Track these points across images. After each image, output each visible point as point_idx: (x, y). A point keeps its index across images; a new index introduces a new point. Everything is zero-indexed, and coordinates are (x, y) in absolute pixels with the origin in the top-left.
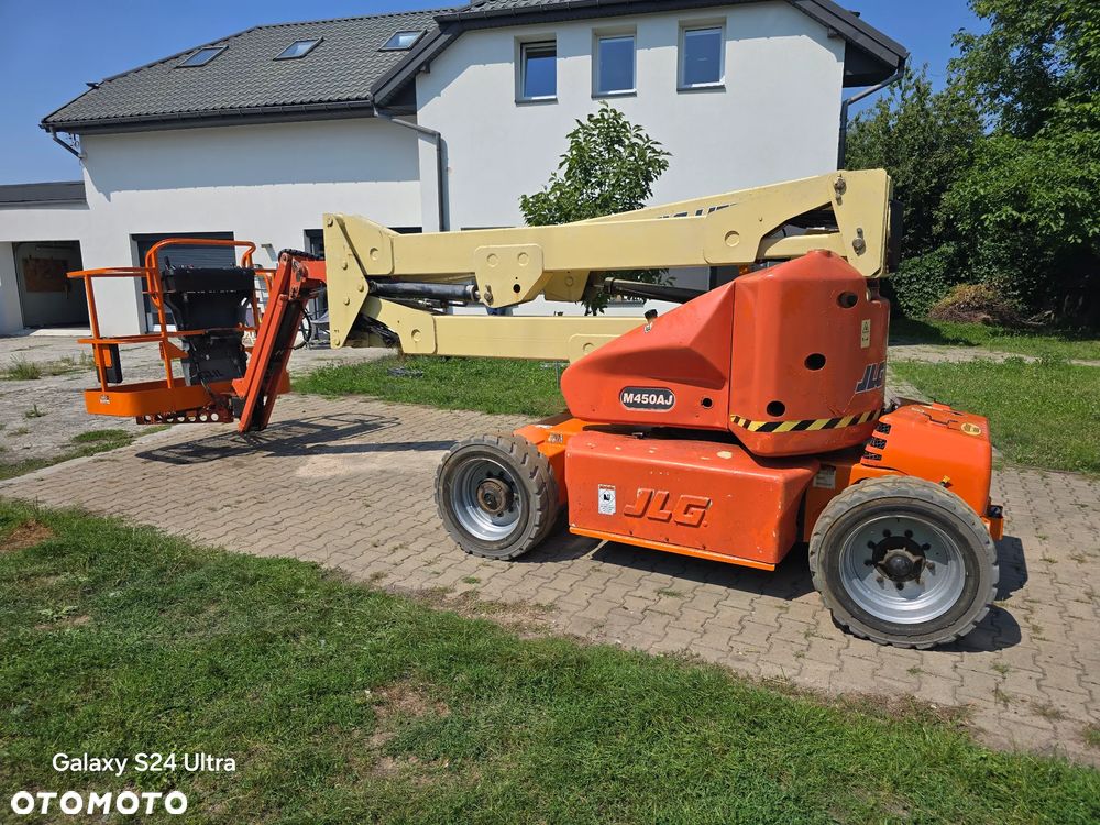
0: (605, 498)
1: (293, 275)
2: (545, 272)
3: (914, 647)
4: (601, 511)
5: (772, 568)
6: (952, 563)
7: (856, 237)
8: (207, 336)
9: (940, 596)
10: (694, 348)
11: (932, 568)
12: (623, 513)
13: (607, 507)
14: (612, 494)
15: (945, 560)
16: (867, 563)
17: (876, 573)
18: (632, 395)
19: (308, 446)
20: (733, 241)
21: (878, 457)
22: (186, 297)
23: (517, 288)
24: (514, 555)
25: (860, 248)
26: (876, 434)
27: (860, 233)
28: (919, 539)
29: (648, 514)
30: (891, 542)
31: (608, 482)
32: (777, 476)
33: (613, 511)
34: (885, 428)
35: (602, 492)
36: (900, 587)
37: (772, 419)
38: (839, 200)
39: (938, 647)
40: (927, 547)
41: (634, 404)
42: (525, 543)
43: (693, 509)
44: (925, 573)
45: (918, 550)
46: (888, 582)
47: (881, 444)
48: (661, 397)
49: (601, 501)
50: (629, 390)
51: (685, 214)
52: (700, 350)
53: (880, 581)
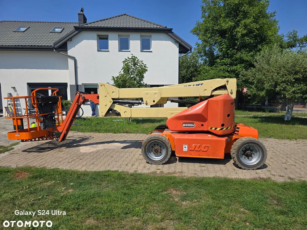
0: (185, 147)
1: (81, 98)
2: (161, 98)
3: (253, 170)
4: (184, 150)
5: (223, 158)
6: (258, 153)
7: (231, 91)
8: (48, 115)
9: (257, 159)
10: (202, 114)
11: (254, 154)
12: (189, 150)
13: (185, 149)
14: (187, 146)
15: (256, 152)
16: (242, 154)
17: (244, 156)
18: (185, 124)
19: (75, 145)
20: (206, 92)
21: (238, 134)
22: (43, 104)
23: (154, 101)
24: (164, 163)
25: (232, 93)
26: (237, 129)
27: (232, 90)
28: (251, 149)
29: (195, 150)
30: (247, 150)
31: (186, 144)
32: (224, 139)
33: (187, 150)
34: (238, 128)
35: (184, 146)
36: (248, 158)
37: (222, 127)
38: (227, 84)
39: (258, 169)
40: (253, 150)
41: (186, 126)
42: (167, 160)
43: (206, 148)
44: (253, 155)
45: (251, 151)
46: (246, 158)
47: (238, 131)
48: (192, 124)
49: (184, 148)
50: (184, 123)
51: (190, 85)
52: (203, 114)
53: (245, 158)
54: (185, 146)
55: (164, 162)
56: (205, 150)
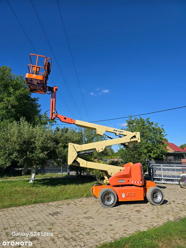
54: (123, 194)
55: (113, 205)
56: (134, 195)
